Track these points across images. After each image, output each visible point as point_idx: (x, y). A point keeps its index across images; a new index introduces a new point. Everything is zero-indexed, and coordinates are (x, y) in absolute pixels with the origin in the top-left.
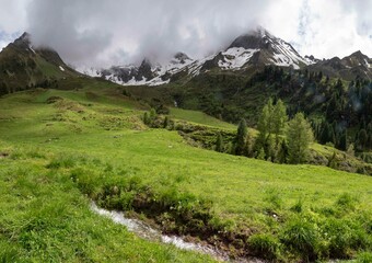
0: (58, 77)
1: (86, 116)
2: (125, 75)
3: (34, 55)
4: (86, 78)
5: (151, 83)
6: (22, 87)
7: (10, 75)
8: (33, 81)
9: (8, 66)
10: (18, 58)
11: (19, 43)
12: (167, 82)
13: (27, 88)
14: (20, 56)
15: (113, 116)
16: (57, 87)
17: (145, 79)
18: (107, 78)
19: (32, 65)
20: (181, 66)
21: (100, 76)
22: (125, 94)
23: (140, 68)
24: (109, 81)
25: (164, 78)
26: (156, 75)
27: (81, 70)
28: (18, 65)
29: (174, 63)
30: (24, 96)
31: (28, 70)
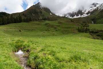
0: (49, 17)
1: (57, 29)
2: (72, 15)
3: (41, 9)
4: (59, 17)
5: (82, 16)
6: (37, 19)
7: (33, 15)
8: (41, 18)
9: (33, 12)
10: (36, 10)
11: (37, 5)
12: (89, 15)
13: (39, 20)
14: (37, 9)
15: (66, 29)
16: (49, 20)
17: (80, 15)
18: (66, 16)
19: (41, 12)
20: (95, 8)
21: (64, 16)
22: (72, 21)
23: (78, 12)
24: (67, 18)
25: (87, 14)
26: (84, 13)
27: (57, 14)
28: (36, 12)
29: (92, 7)
30: (37, 22)
31: (39, 14)
